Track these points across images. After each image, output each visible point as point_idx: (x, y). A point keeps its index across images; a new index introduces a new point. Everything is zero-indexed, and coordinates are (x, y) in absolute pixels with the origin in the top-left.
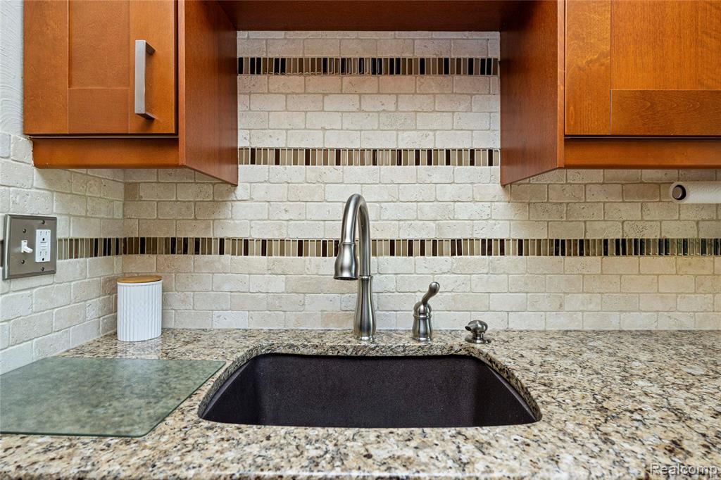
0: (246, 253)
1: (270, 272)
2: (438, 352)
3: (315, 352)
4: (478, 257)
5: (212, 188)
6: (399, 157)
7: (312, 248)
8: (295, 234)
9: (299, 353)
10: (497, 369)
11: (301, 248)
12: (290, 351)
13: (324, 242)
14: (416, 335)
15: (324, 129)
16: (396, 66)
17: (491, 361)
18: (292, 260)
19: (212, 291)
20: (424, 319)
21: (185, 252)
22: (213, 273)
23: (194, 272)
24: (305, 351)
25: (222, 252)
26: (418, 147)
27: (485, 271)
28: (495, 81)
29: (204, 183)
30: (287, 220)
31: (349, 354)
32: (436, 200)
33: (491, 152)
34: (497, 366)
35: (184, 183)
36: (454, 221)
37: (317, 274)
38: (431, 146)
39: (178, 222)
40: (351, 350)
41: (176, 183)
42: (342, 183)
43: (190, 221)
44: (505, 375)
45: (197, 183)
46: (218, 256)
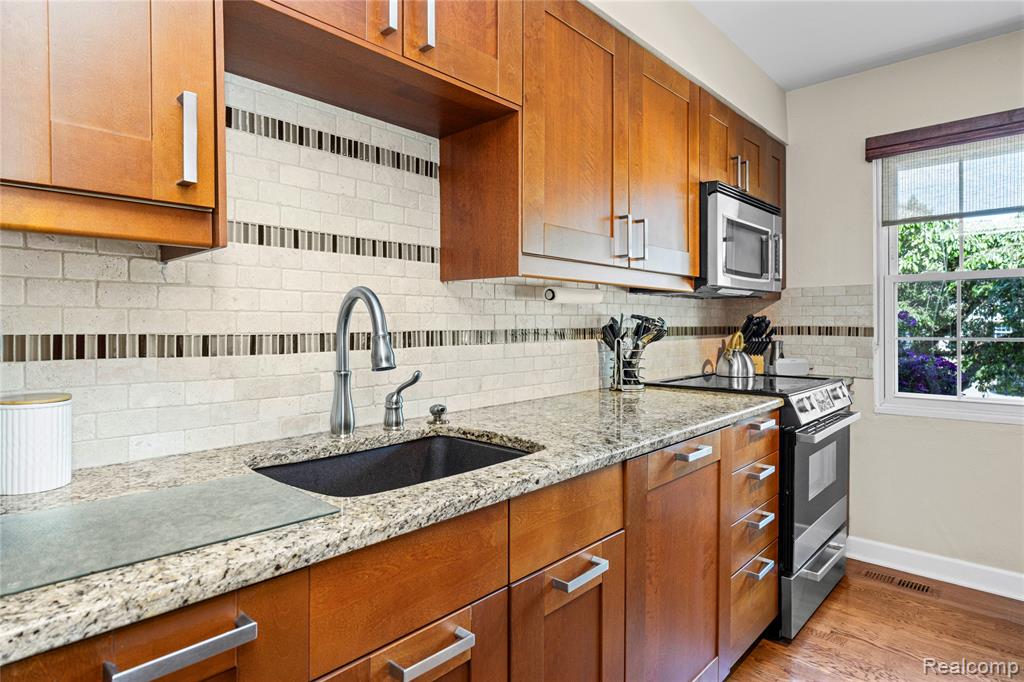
0: (180, 354)
1: (214, 376)
2: (414, 437)
3: (306, 457)
4: (424, 348)
5: (126, 262)
6: (358, 246)
7: (267, 344)
8: (246, 328)
9: (288, 462)
10: (474, 438)
11: (254, 345)
12: (277, 462)
13: (282, 337)
14: (388, 425)
15: (279, 204)
16: (354, 149)
17: (464, 433)
18: (243, 361)
19: (128, 408)
20: (397, 409)
21: (81, 355)
22: (130, 384)
23: (97, 385)
24: (294, 459)
25: (142, 354)
26: (375, 238)
27: (429, 361)
28: (435, 183)
29: (112, 255)
30: (237, 311)
31: (341, 452)
32: (390, 293)
33: (433, 249)
34: (473, 435)
35: (77, 253)
36: (406, 314)
37: (273, 375)
38: (386, 239)
39: (66, 310)
40: (342, 448)
41: (63, 253)
42: (301, 269)
43: (89, 310)
44: (484, 439)
45: (100, 255)
46: (138, 359)
